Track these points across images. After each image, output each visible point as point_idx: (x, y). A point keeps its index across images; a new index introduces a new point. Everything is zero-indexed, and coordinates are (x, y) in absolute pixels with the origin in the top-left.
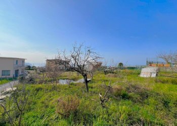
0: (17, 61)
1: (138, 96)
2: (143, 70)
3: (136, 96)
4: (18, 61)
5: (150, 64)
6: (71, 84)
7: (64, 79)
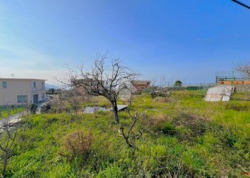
0: (34, 83)
1: (189, 131)
2: (211, 91)
3: (186, 130)
4: (36, 84)
5: (222, 81)
6: (99, 113)
7: (92, 106)
